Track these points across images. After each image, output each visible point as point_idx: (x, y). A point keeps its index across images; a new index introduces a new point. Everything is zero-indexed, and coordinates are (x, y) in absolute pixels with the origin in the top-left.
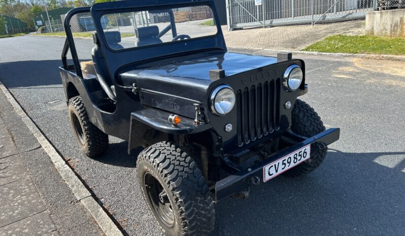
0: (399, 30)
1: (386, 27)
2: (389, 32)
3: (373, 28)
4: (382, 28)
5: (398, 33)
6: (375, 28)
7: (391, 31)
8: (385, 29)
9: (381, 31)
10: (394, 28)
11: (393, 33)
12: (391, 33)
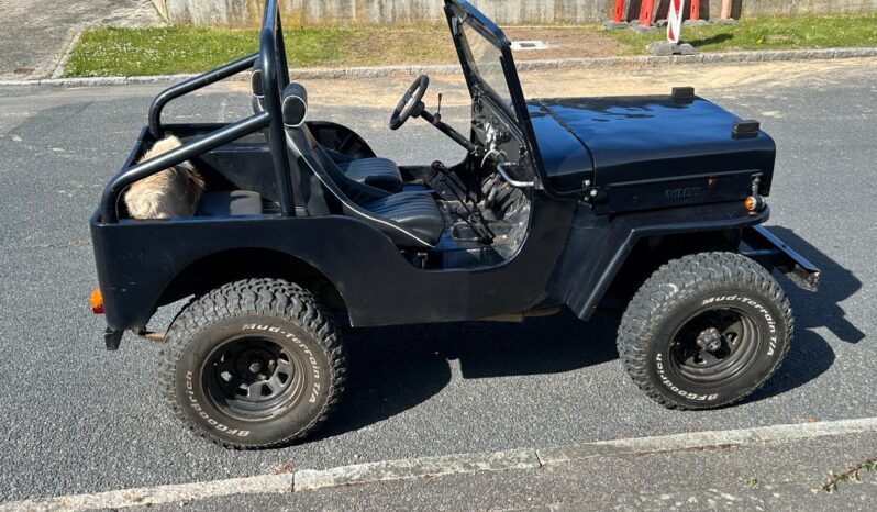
0: (245, 12)
1: (217, 7)
2: (224, 17)
3: (187, 9)
4: (208, 8)
5: (244, 18)
6: (191, 9)
7: (229, 14)
8: (214, 10)
9: (208, 15)
10: (234, 8)
11: (234, 18)
12: (229, 19)
